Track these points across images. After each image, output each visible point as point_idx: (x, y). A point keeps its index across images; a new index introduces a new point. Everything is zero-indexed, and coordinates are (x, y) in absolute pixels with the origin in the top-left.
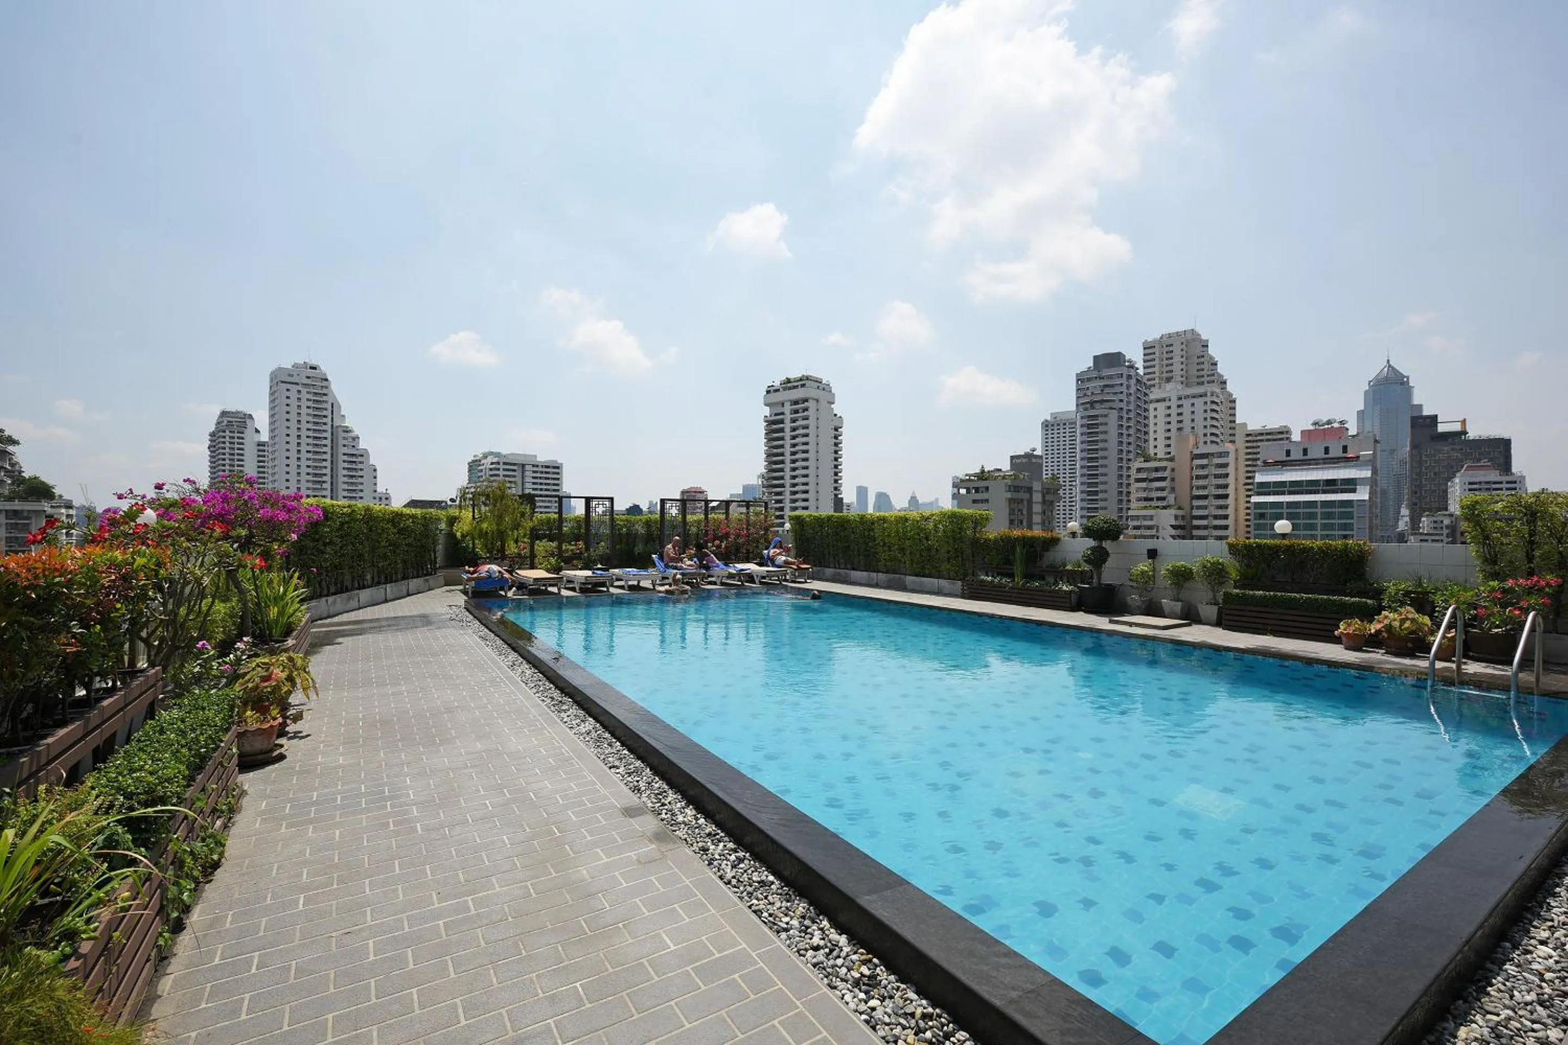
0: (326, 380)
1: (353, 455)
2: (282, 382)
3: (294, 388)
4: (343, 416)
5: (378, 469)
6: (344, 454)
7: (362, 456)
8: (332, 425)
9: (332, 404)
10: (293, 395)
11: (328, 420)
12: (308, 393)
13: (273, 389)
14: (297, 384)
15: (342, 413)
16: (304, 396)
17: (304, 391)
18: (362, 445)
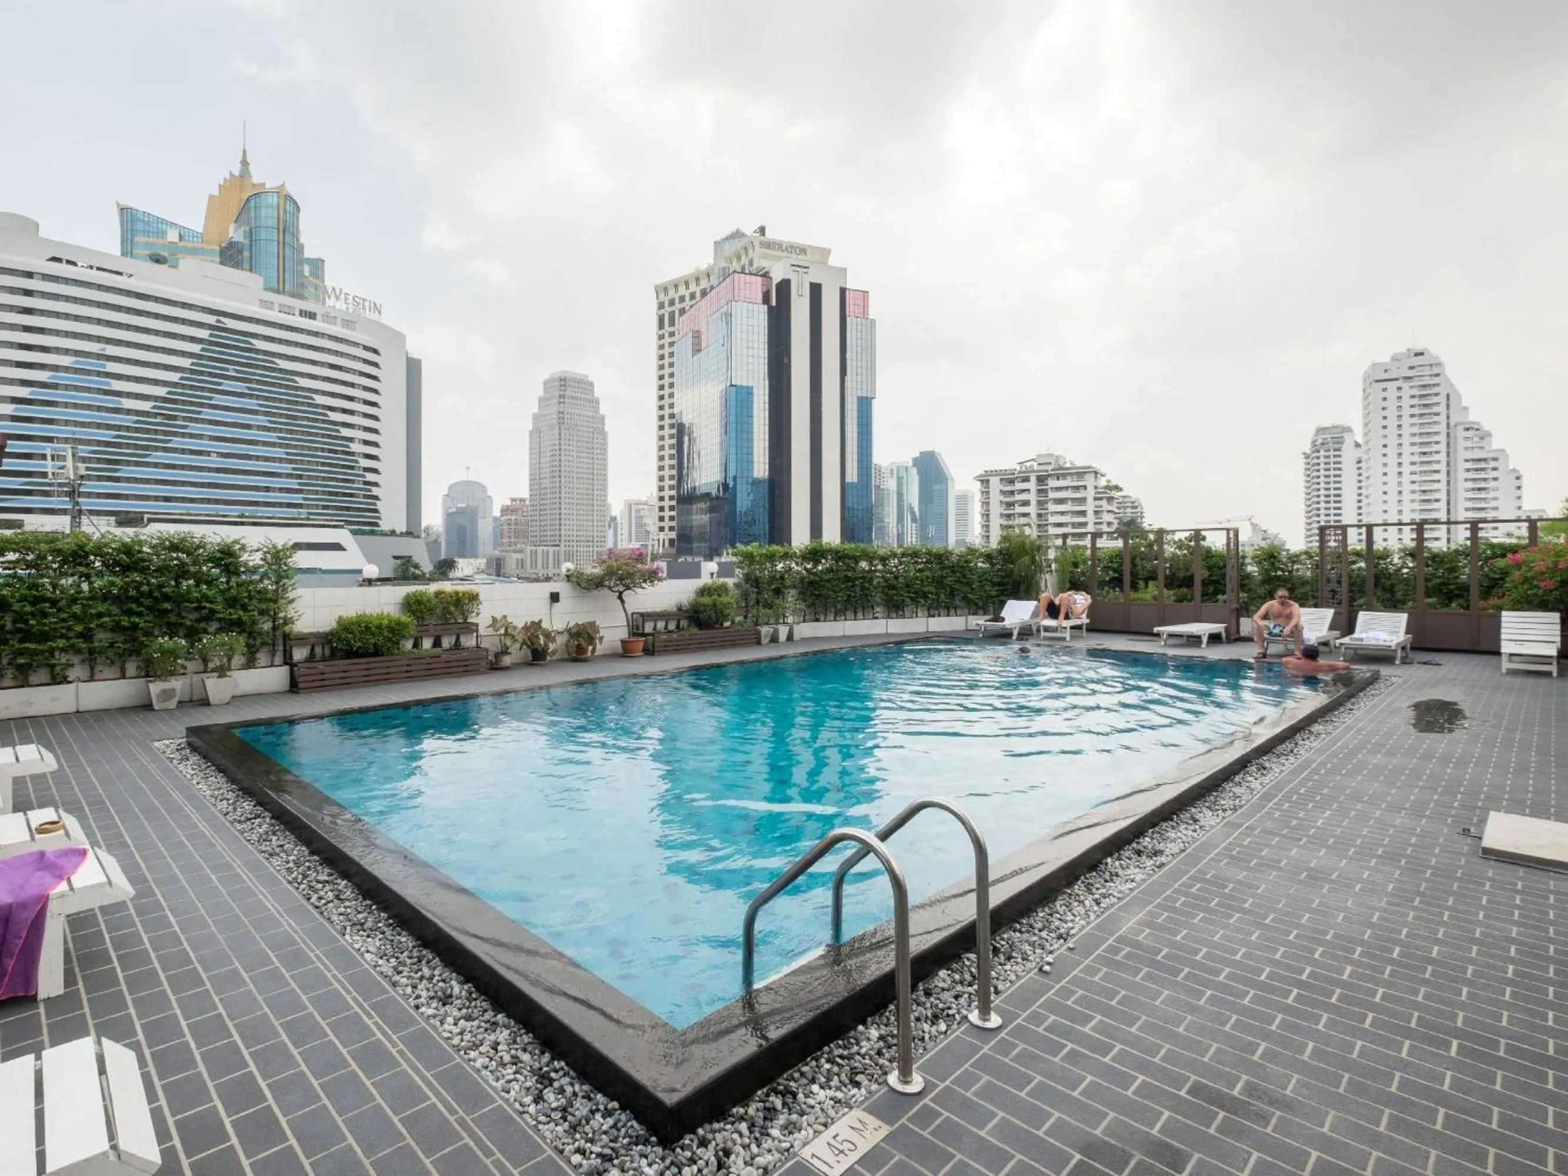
0: (1439, 364)
1: (1479, 460)
2: (1377, 381)
3: (1392, 386)
4: (1466, 408)
5: (1522, 472)
6: (1467, 461)
7: (1495, 459)
8: (1448, 425)
9: (1448, 396)
10: (1392, 394)
11: (1442, 418)
12: (1411, 387)
13: (1367, 392)
14: (1397, 379)
15: (1464, 405)
16: (1406, 392)
17: (1406, 386)
18: (1496, 443)
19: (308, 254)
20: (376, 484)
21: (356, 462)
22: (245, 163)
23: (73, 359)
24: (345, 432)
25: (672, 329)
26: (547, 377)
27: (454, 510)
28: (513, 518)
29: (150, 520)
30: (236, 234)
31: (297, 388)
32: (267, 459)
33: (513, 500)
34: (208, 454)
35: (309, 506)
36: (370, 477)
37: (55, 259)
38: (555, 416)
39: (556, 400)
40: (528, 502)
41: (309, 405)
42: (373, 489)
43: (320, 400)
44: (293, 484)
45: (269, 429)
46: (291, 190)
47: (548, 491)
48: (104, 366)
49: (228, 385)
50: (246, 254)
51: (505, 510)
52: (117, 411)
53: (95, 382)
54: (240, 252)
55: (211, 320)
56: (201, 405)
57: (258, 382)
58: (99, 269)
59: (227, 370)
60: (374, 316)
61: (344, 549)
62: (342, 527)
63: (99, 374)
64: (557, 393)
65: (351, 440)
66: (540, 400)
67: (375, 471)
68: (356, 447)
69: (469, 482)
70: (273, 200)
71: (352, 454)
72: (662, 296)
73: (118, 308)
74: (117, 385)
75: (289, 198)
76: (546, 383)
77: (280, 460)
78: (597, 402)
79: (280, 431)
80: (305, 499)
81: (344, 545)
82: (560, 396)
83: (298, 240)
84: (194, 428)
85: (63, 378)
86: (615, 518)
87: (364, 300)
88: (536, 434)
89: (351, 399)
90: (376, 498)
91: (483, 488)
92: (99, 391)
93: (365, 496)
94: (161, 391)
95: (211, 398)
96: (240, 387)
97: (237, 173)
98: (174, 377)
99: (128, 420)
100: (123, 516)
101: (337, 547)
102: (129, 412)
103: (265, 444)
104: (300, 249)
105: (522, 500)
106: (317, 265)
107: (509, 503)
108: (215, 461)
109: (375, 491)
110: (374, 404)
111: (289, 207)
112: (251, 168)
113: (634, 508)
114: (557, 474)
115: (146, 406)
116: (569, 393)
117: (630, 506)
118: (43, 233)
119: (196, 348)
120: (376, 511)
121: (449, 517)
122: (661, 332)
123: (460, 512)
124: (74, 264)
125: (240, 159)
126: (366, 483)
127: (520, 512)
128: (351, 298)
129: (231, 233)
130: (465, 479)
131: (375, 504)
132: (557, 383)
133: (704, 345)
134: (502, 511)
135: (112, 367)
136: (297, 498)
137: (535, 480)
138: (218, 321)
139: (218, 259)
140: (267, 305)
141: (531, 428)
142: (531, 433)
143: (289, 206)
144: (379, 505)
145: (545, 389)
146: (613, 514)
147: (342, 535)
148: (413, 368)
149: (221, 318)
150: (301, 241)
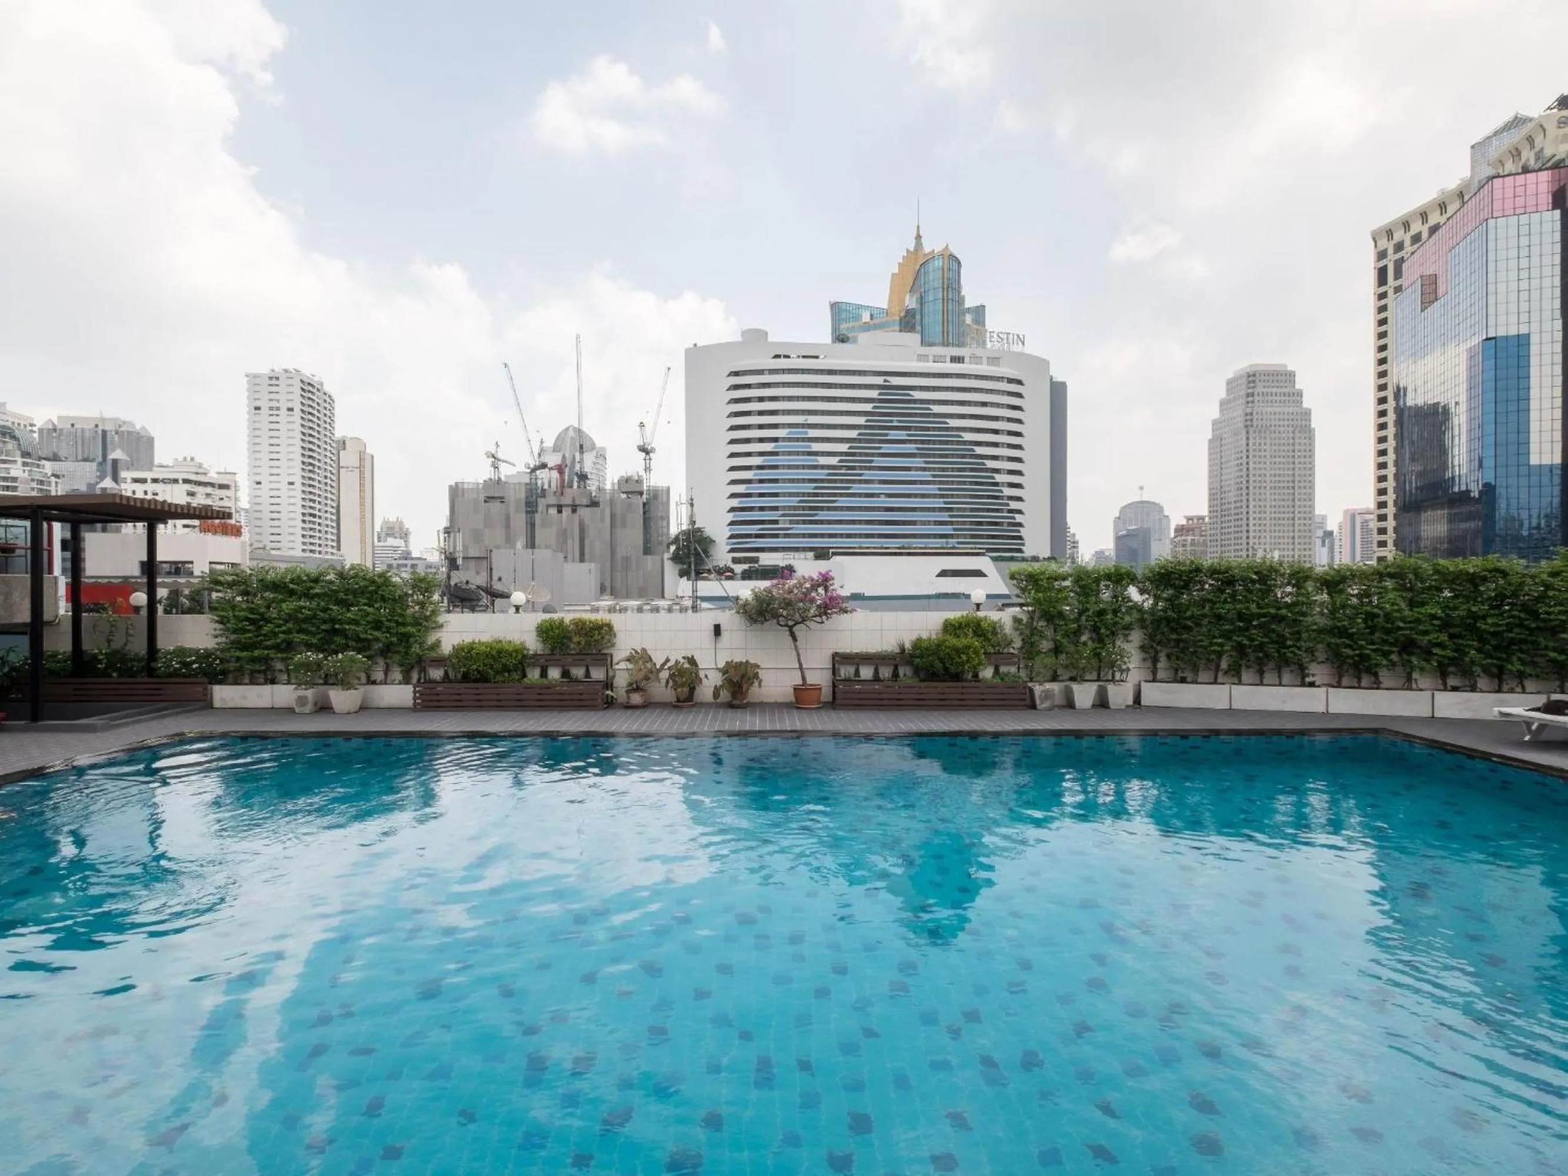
19: (969, 303)
20: (1020, 512)
21: (1001, 491)
22: (918, 237)
23: (787, 431)
24: (990, 464)
25: (1398, 283)
26: (1231, 375)
27: (1124, 532)
28: (1189, 538)
29: (834, 554)
30: (911, 302)
31: (948, 429)
32: (923, 496)
33: (1189, 519)
34: (878, 495)
35: (958, 536)
36: (1014, 505)
37: (777, 356)
38: (1241, 419)
39: (1242, 401)
40: (1207, 520)
41: (959, 443)
42: (1017, 516)
43: (968, 437)
44: (944, 516)
45: (924, 469)
46: (954, 250)
47: (1232, 506)
48: (807, 433)
49: (894, 435)
50: (918, 317)
51: (1180, 530)
52: (815, 467)
53: (800, 446)
54: (914, 316)
55: (879, 380)
56: (873, 455)
57: (916, 429)
58: (804, 357)
59: (891, 421)
60: (1017, 348)
61: (984, 575)
62: (983, 554)
63: (803, 440)
64: (1243, 393)
65: (997, 471)
66: (1222, 403)
67: (1019, 499)
68: (999, 478)
69: (1142, 502)
70: (938, 263)
71: (996, 484)
72: (1383, 244)
73: (815, 385)
74: (816, 447)
75: (953, 258)
76: (1229, 382)
77: (935, 496)
78: (1300, 394)
79: (934, 469)
80: (955, 530)
81: (984, 571)
82: (1248, 395)
83: (959, 292)
84: (868, 475)
85: (781, 447)
86: (1331, 533)
87: (1008, 334)
88: (1216, 444)
89: (996, 432)
90: (1020, 525)
91: (1159, 508)
92: (804, 453)
93: (1010, 524)
94: (843, 447)
95: (879, 448)
96: (902, 435)
97: (912, 249)
98: (853, 434)
99: (821, 474)
100: (820, 551)
101: (979, 573)
102: (823, 467)
103: (922, 482)
104: (961, 301)
105: (1202, 518)
106: (979, 312)
107: (1184, 522)
108: (883, 502)
109: (1019, 518)
110: (1018, 434)
111: (955, 266)
112: (923, 240)
113: (1358, 520)
114: (1245, 486)
115: (833, 461)
116: (1259, 389)
117: (1353, 516)
118: (771, 339)
119: (868, 407)
120: (1020, 538)
121: (1119, 539)
122: (1383, 289)
123: (1130, 535)
124: (788, 357)
125: (915, 235)
126: (1010, 511)
127: (1197, 531)
128: (995, 335)
129: (907, 302)
130: (1138, 499)
131: (1019, 531)
132: (1244, 380)
133: (1441, 291)
134: (1176, 531)
135: (813, 433)
136: (948, 530)
137: (1216, 495)
138: (885, 381)
139: (898, 328)
140: (922, 358)
141: (1210, 437)
142: (1211, 441)
143: (953, 262)
144: (1023, 532)
145: (1228, 390)
146: (1329, 528)
147: (983, 563)
148: (1058, 392)
149: (889, 378)
150: (963, 293)
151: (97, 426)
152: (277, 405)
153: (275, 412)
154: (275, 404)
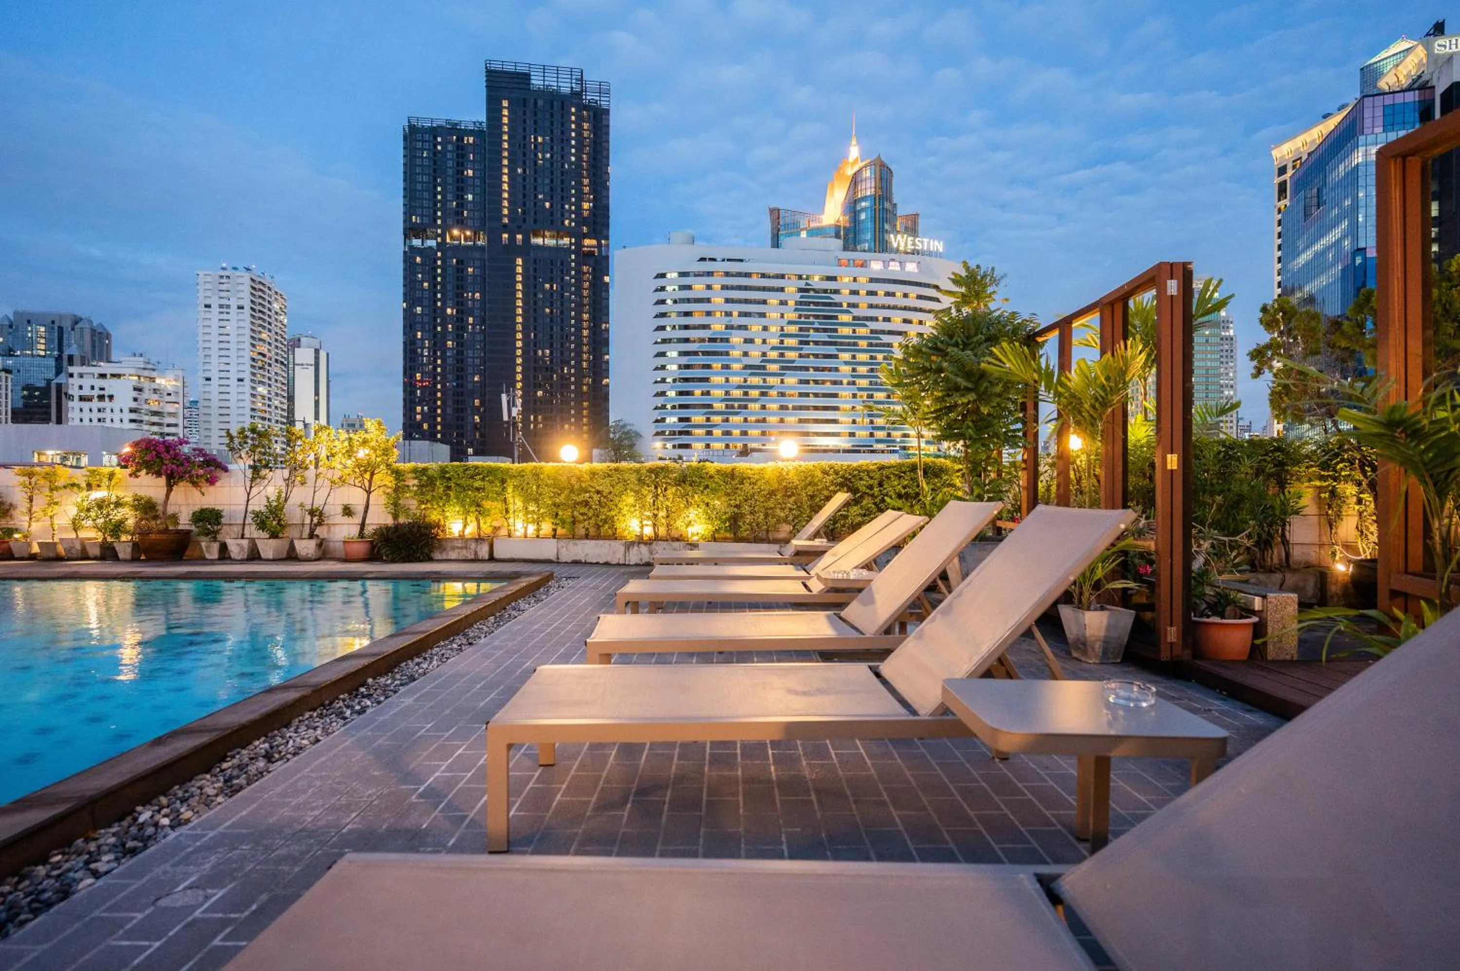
37: (703, 259)
41: (878, 345)
43: (887, 339)
48: (731, 334)
49: (815, 336)
53: (725, 347)
55: (801, 284)
57: (836, 330)
58: (729, 260)
59: (812, 323)
63: (728, 340)
70: (871, 173)
73: (739, 288)
77: (854, 395)
79: (854, 370)
80: (873, 428)
84: (789, 374)
85: (706, 346)
92: (728, 353)
94: (766, 348)
95: (801, 349)
96: (823, 336)
99: (745, 373)
102: (746, 367)
103: (842, 382)
108: (804, 401)
115: (756, 361)
119: (790, 309)
124: (714, 260)
138: (807, 284)
140: (843, 262)
149: (810, 282)
151: (53, 322)
152: (228, 303)
153: (225, 310)
154: (224, 302)
